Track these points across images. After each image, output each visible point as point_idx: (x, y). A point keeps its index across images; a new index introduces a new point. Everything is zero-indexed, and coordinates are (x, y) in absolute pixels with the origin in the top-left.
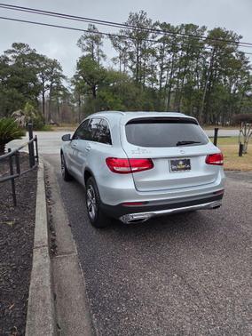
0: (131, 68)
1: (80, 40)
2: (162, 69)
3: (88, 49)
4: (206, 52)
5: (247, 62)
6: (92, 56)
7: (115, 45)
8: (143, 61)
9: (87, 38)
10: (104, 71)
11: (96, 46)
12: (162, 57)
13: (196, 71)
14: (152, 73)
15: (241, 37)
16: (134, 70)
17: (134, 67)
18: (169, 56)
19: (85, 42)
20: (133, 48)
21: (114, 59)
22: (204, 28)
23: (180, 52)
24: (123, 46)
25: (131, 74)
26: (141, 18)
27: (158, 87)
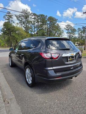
0: (24, 27)
1: (4, 16)
2: (35, 28)
3: (7, 20)
4: (48, 23)
5: (59, 27)
6: (9, 22)
7: (18, 19)
8: (28, 25)
9: (7, 16)
10: (14, 27)
11: (10, 19)
12: (34, 24)
13: (45, 29)
14: (31, 29)
15: (57, 19)
17: (25, 26)
18: (36, 24)
19: (6, 17)
20: (24, 20)
21: (18, 23)
22: (47, 16)
23: (40, 23)
24: (20, 19)
25: (24, 29)
26: (26, 11)
27: (33, 33)
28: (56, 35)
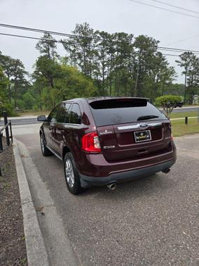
0: (79, 65)
1: (38, 44)
2: (104, 66)
3: (45, 51)
4: (135, 53)
5: (164, 60)
6: (49, 56)
7: (66, 48)
8: (89, 60)
9: (43, 43)
10: (58, 67)
11: (51, 49)
12: (103, 56)
13: (129, 66)
14: (96, 68)
15: (158, 42)
16: (82, 67)
17: (82, 64)
18: (108, 56)
19: (42, 46)
20: (80, 50)
21: (66, 58)
22: (132, 36)
23: (116, 53)
24: (72, 49)
25: (80, 69)
26: (85, 28)
27: (102, 79)
28: (156, 78)
